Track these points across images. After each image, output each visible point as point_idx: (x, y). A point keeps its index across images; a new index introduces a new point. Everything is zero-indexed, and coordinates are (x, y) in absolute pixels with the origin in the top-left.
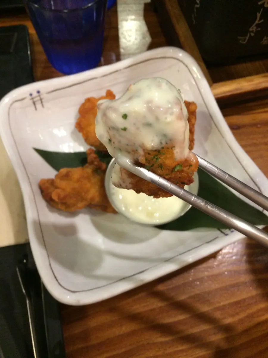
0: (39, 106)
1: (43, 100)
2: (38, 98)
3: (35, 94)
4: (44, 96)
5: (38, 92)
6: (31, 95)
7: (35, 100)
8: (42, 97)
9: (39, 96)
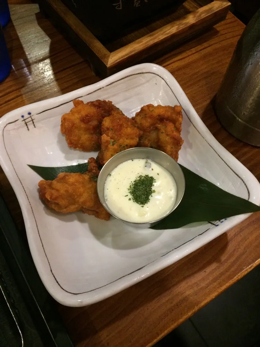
0: (31, 126)
1: (34, 121)
2: (30, 119)
3: (26, 116)
4: (35, 117)
5: (29, 114)
6: (23, 116)
7: (27, 121)
8: (33, 118)
9: (31, 117)
